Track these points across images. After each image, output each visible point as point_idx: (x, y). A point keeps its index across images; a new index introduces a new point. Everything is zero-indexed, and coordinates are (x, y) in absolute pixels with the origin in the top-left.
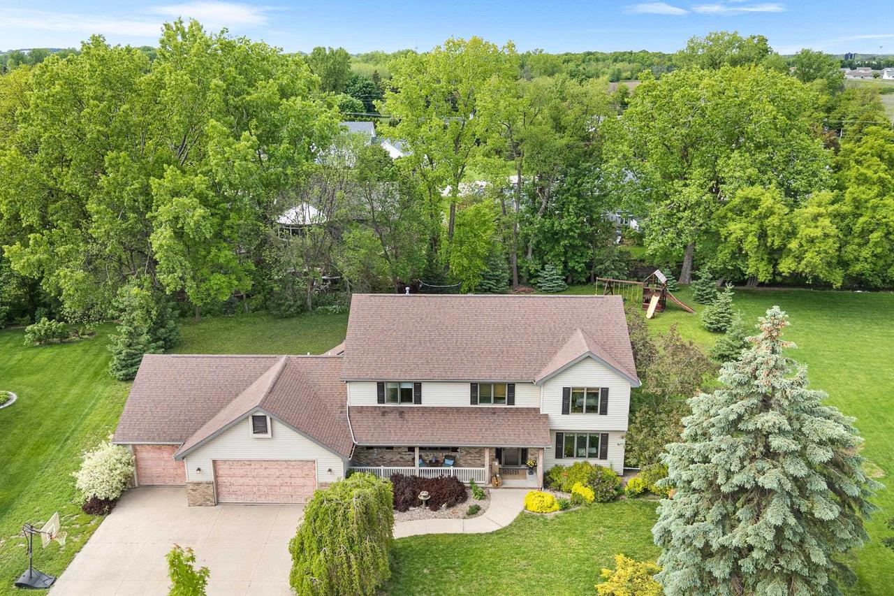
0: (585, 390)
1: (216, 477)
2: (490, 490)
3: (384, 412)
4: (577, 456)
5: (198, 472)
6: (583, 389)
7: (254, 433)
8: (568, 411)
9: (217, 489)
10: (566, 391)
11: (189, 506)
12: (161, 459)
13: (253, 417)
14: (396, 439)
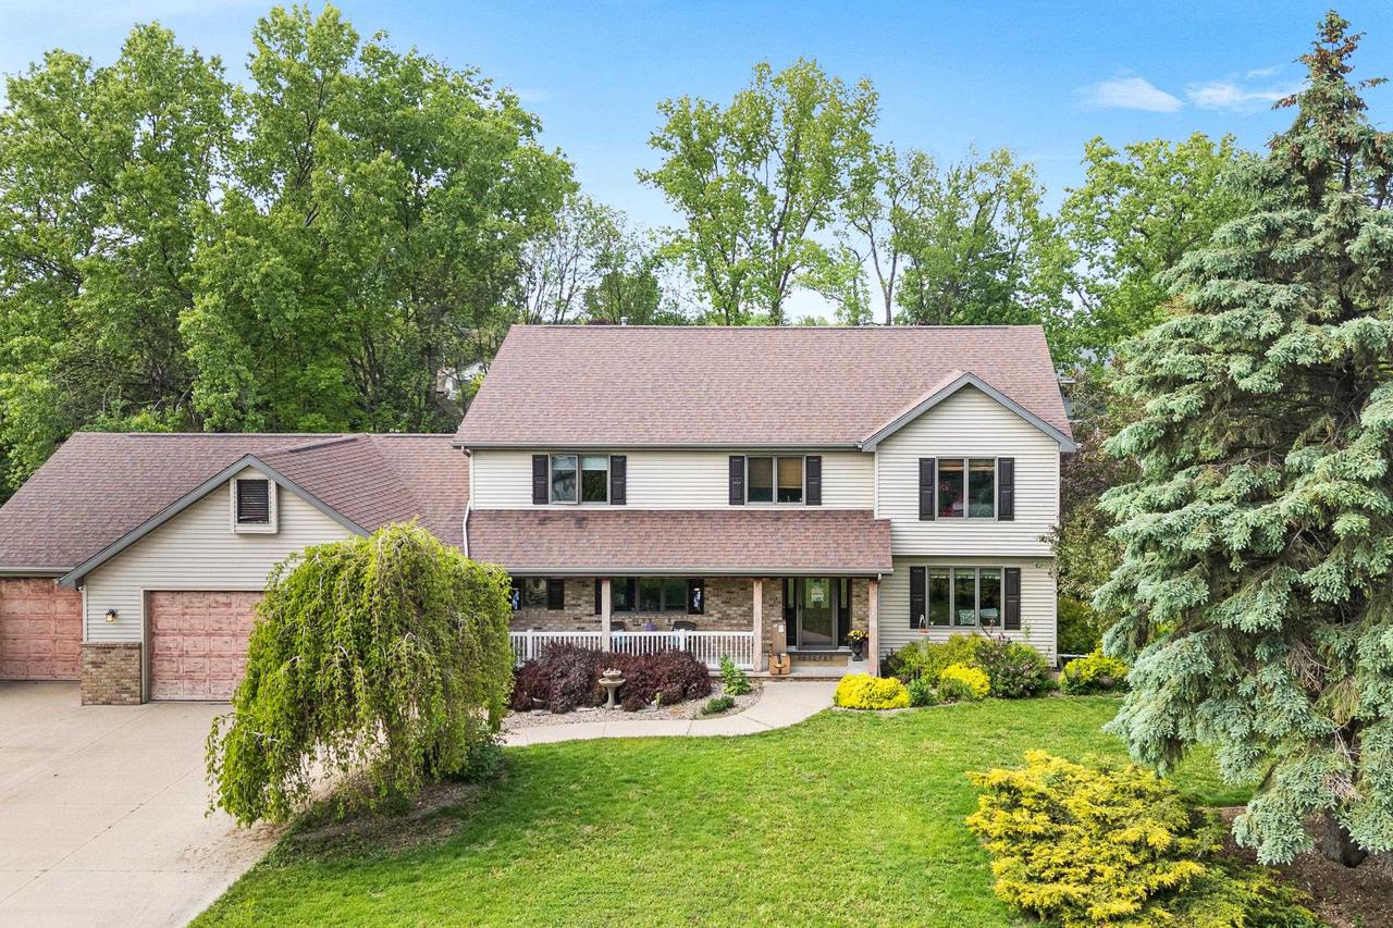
0: (966, 463)
1: (151, 631)
2: (765, 683)
3: (545, 519)
4: (957, 623)
5: (110, 618)
6: (960, 461)
7: (240, 521)
8: (932, 513)
9: (151, 666)
10: (926, 465)
11: (83, 704)
12: (50, 616)
13: (240, 483)
14: (561, 561)
